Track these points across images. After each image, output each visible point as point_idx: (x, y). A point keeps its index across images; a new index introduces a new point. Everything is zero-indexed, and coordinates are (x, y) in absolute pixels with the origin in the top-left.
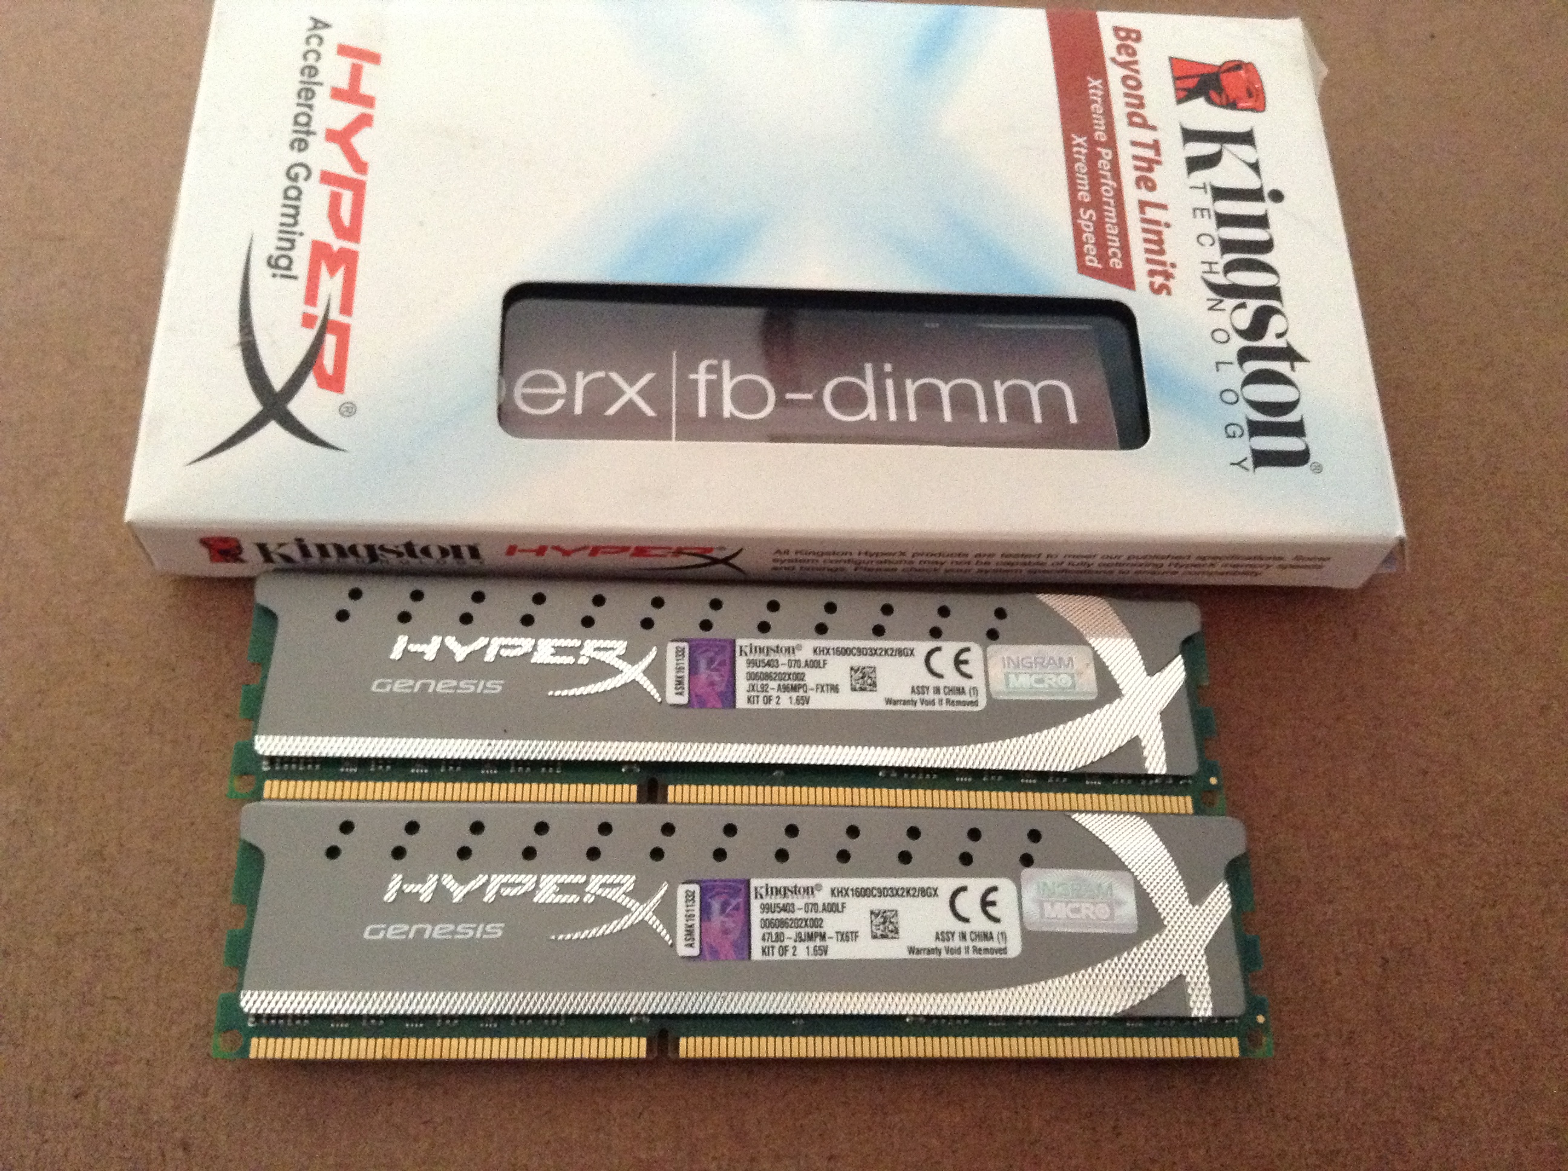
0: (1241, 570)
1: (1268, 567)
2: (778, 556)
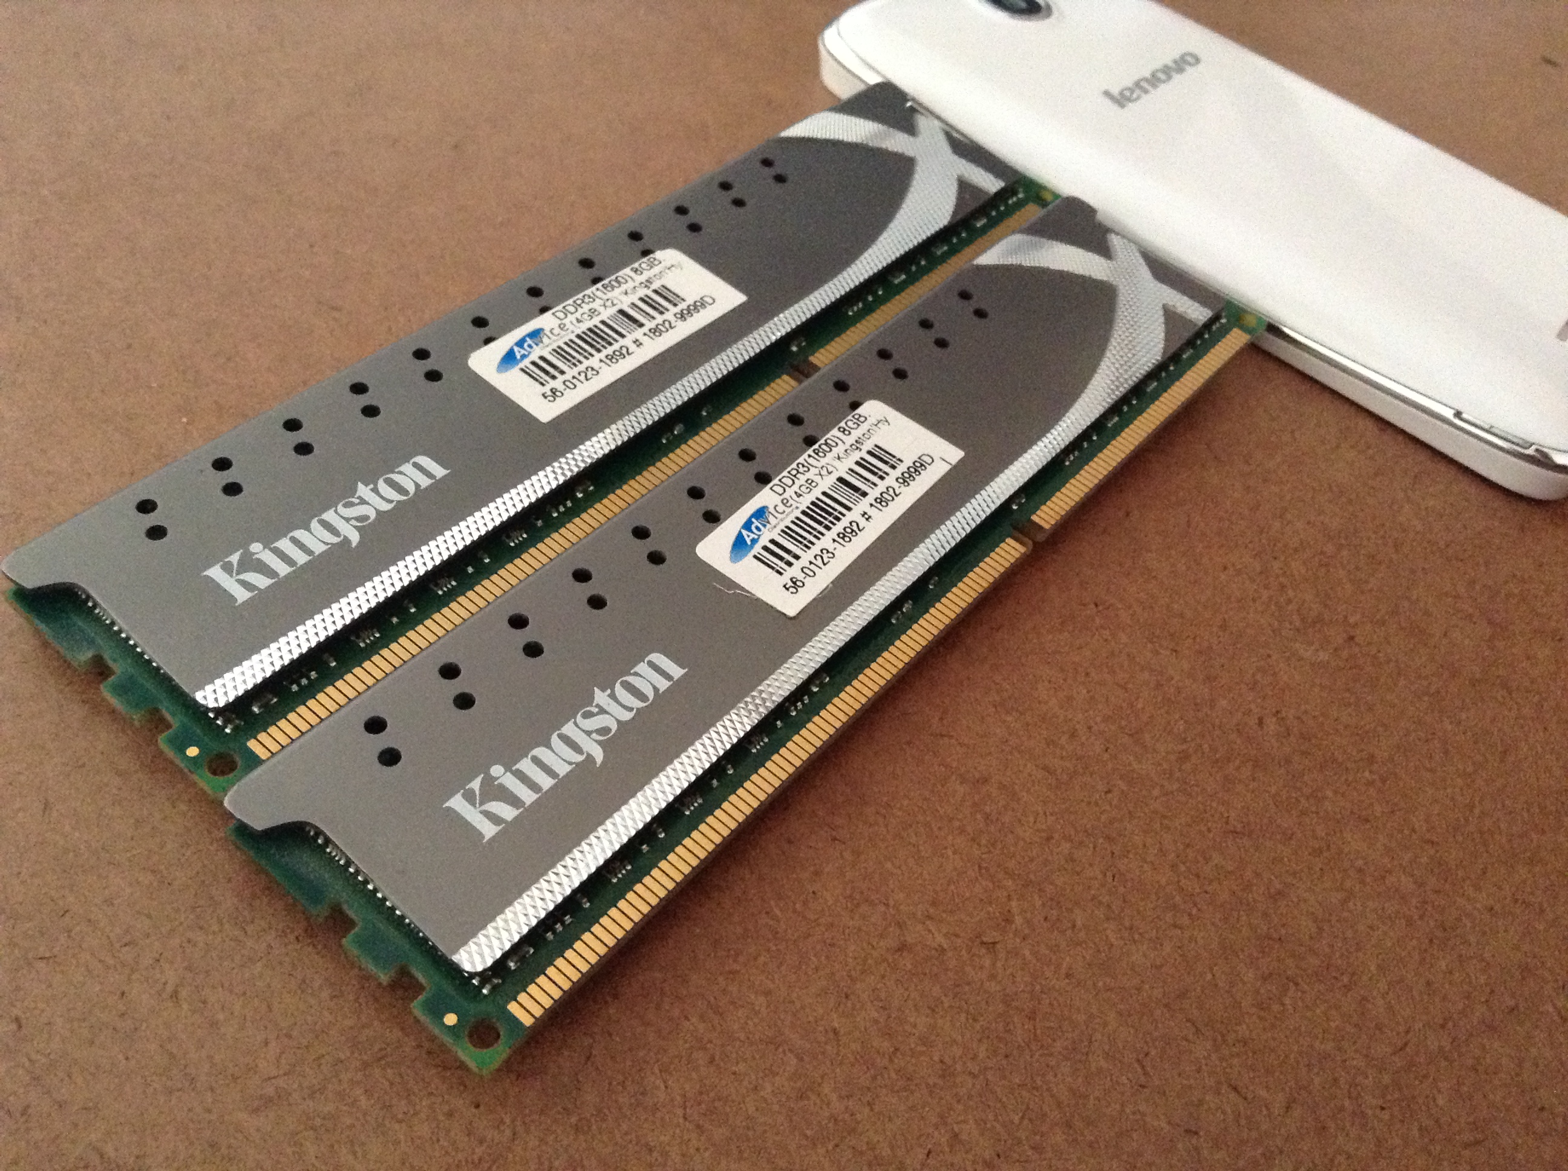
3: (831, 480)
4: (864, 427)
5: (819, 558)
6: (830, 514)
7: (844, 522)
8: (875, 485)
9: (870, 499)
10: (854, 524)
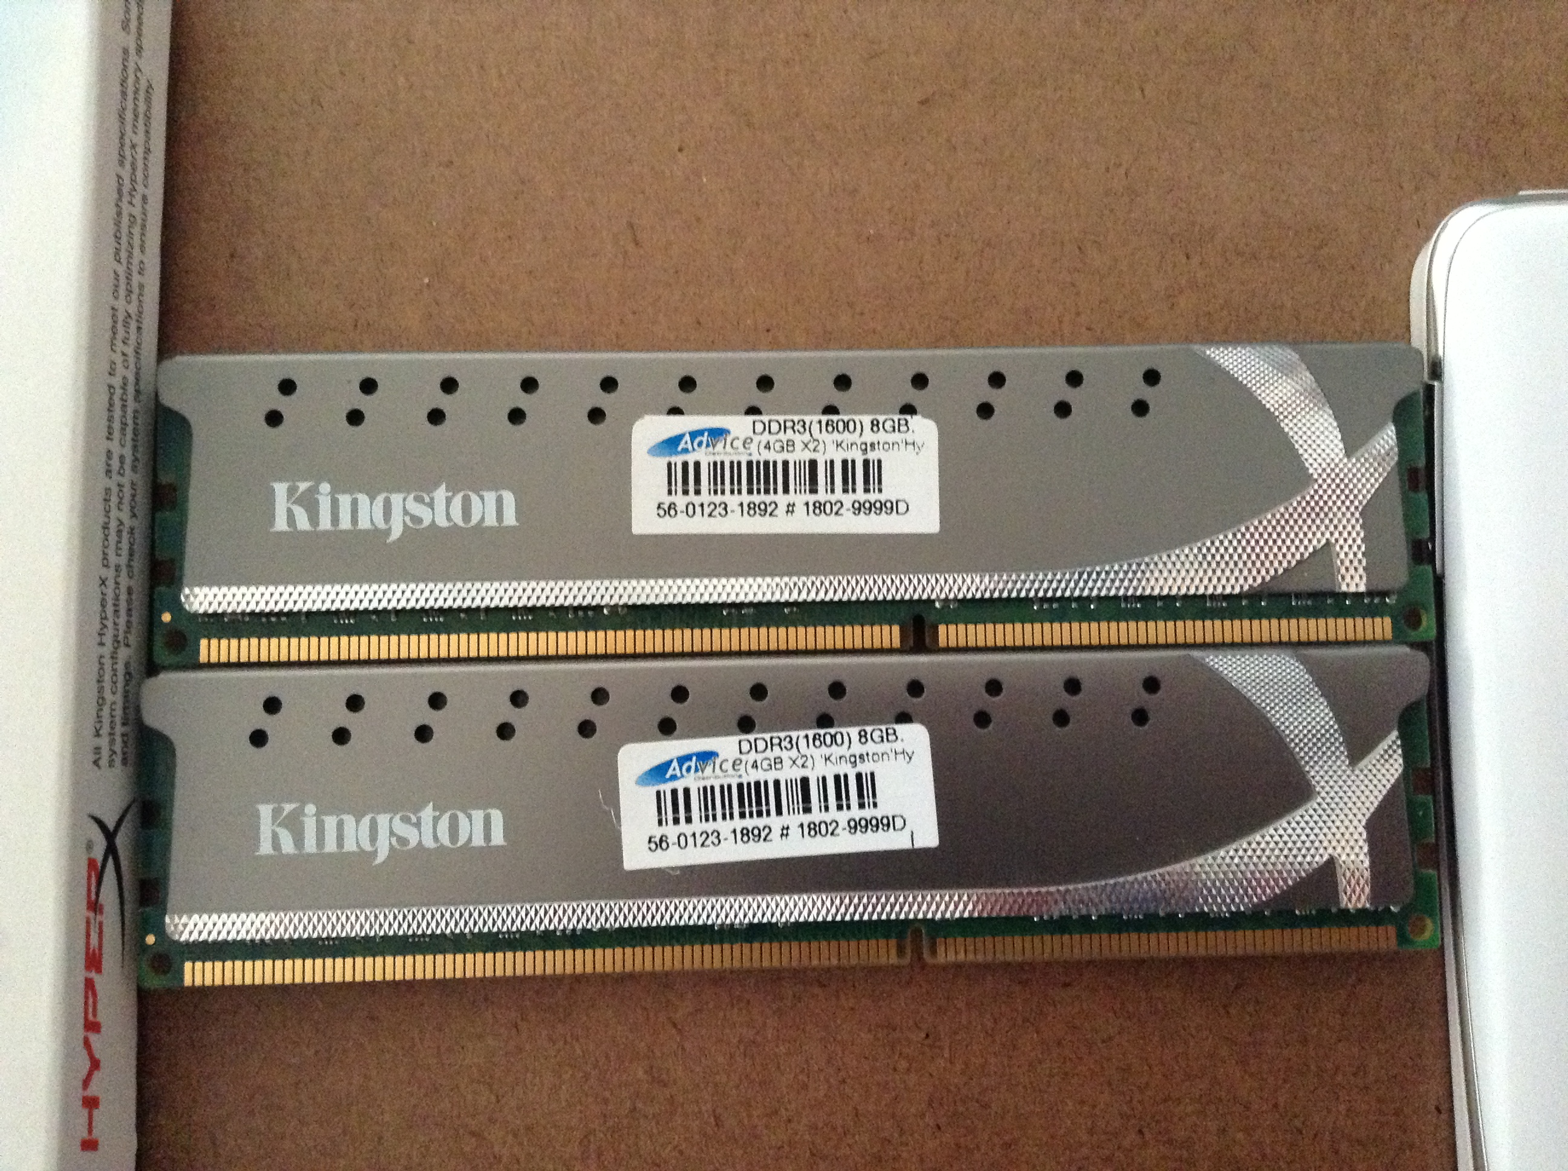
0: (142, 108)
1: (138, 69)
2: (104, 762)
3: (797, 773)
4: (885, 747)
5: (704, 836)
6: (759, 803)
7: (760, 822)
8: (827, 809)
9: (806, 819)
10: (767, 830)
